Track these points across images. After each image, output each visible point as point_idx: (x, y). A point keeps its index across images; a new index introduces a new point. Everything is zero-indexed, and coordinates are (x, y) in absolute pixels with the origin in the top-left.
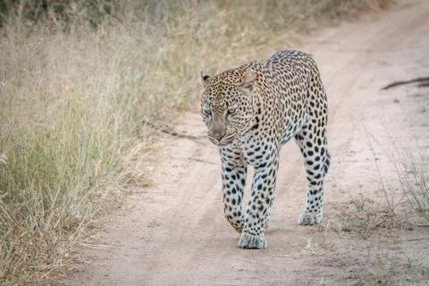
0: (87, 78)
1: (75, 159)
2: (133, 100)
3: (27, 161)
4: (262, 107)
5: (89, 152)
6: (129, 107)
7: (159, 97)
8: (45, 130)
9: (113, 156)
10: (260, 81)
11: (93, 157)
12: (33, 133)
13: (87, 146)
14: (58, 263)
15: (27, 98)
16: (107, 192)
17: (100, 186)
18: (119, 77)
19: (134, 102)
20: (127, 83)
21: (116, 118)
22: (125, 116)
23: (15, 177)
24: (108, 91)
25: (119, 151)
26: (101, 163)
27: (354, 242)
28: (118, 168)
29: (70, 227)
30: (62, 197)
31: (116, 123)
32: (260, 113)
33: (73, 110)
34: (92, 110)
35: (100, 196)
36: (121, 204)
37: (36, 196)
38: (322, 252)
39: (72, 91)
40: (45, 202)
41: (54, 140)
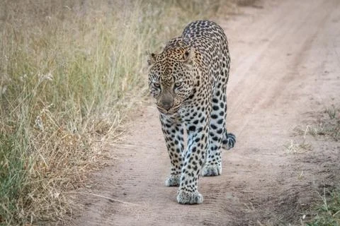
0: (116, 13)
1: (106, 77)
2: (152, 30)
3: (68, 78)
4: (200, 80)
5: (117, 71)
6: (149, 36)
7: (173, 28)
8: (83, 54)
9: (136, 75)
10: (198, 58)
11: (121, 76)
12: (73, 56)
13: (116, 67)
14: (92, 160)
15: (68, 29)
16: (131, 103)
17: (126, 99)
18: (142, 12)
19: (154, 32)
20: (148, 17)
21: (139, 45)
22: (146, 43)
23: (59, 91)
24: (133, 23)
25: (141, 71)
26: (127, 81)
27: (327, 143)
28: (140, 84)
29: (102, 131)
30: (96, 107)
31: (139, 49)
32: (198, 85)
33: (105, 39)
34: (120, 38)
35: (126, 106)
36: (143, 112)
37: (76, 107)
38: (302, 151)
39: (105, 23)
40: (82, 111)
41: (89, 62)
